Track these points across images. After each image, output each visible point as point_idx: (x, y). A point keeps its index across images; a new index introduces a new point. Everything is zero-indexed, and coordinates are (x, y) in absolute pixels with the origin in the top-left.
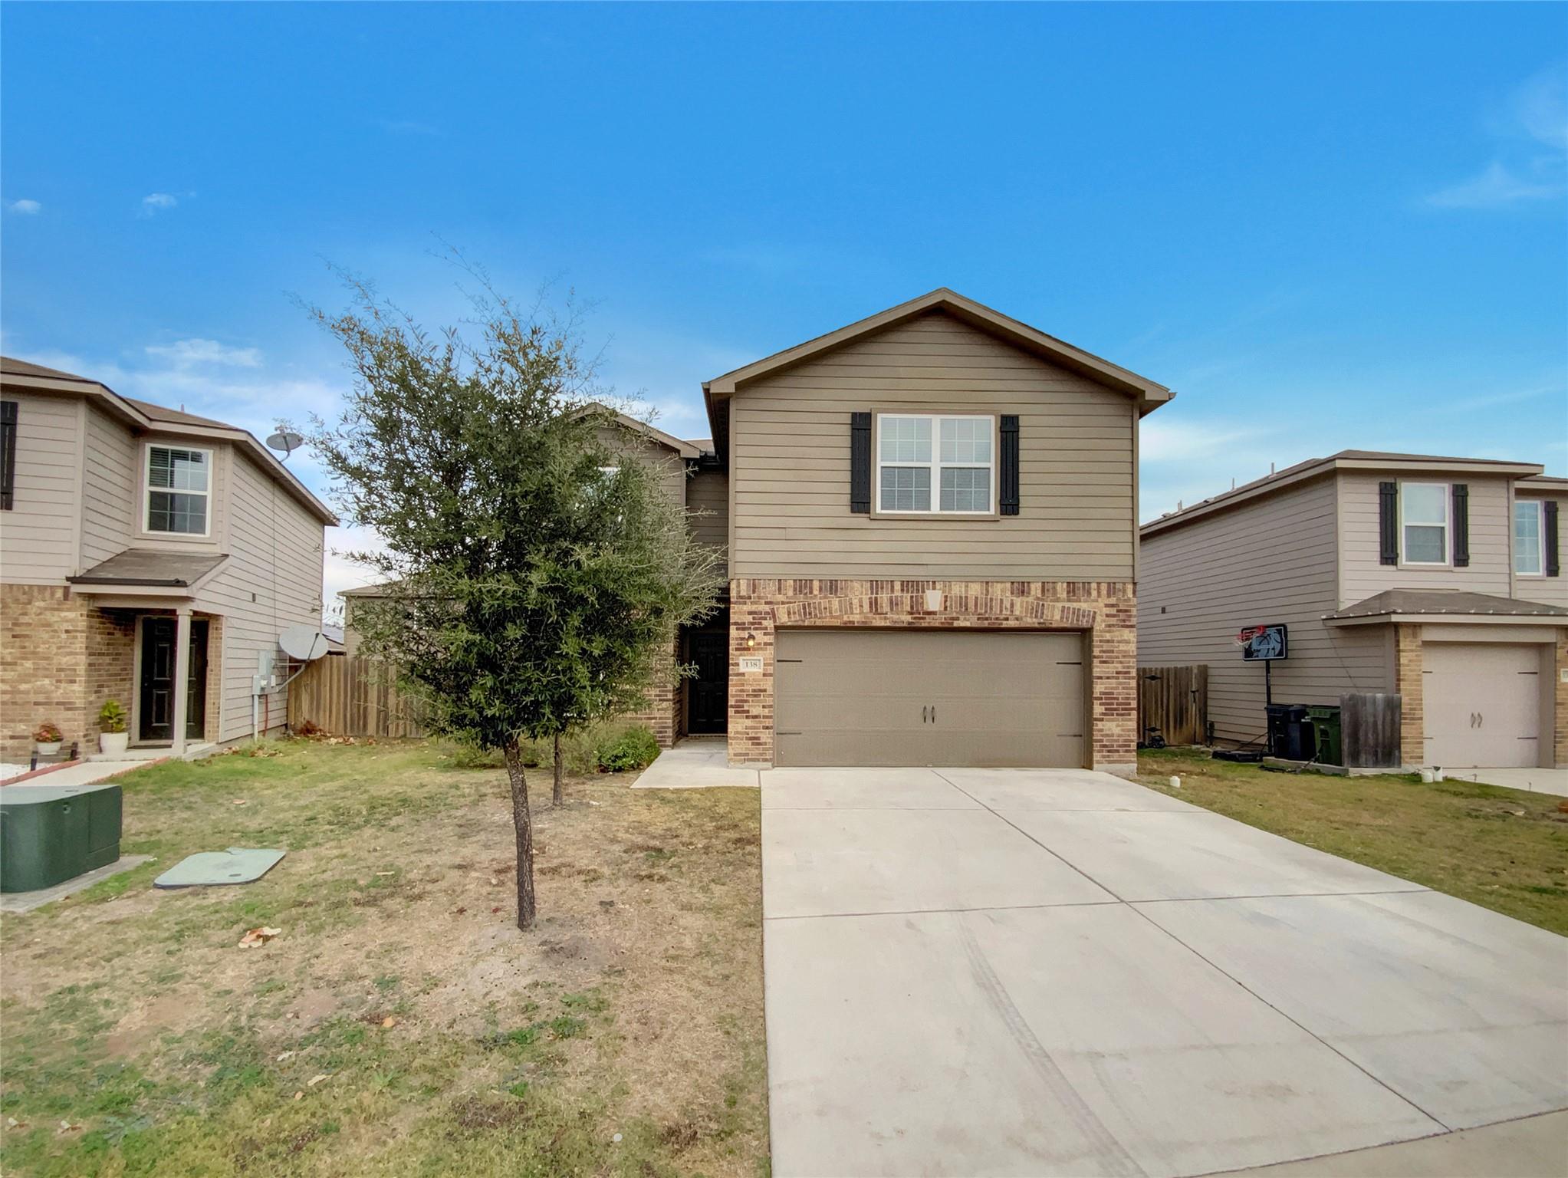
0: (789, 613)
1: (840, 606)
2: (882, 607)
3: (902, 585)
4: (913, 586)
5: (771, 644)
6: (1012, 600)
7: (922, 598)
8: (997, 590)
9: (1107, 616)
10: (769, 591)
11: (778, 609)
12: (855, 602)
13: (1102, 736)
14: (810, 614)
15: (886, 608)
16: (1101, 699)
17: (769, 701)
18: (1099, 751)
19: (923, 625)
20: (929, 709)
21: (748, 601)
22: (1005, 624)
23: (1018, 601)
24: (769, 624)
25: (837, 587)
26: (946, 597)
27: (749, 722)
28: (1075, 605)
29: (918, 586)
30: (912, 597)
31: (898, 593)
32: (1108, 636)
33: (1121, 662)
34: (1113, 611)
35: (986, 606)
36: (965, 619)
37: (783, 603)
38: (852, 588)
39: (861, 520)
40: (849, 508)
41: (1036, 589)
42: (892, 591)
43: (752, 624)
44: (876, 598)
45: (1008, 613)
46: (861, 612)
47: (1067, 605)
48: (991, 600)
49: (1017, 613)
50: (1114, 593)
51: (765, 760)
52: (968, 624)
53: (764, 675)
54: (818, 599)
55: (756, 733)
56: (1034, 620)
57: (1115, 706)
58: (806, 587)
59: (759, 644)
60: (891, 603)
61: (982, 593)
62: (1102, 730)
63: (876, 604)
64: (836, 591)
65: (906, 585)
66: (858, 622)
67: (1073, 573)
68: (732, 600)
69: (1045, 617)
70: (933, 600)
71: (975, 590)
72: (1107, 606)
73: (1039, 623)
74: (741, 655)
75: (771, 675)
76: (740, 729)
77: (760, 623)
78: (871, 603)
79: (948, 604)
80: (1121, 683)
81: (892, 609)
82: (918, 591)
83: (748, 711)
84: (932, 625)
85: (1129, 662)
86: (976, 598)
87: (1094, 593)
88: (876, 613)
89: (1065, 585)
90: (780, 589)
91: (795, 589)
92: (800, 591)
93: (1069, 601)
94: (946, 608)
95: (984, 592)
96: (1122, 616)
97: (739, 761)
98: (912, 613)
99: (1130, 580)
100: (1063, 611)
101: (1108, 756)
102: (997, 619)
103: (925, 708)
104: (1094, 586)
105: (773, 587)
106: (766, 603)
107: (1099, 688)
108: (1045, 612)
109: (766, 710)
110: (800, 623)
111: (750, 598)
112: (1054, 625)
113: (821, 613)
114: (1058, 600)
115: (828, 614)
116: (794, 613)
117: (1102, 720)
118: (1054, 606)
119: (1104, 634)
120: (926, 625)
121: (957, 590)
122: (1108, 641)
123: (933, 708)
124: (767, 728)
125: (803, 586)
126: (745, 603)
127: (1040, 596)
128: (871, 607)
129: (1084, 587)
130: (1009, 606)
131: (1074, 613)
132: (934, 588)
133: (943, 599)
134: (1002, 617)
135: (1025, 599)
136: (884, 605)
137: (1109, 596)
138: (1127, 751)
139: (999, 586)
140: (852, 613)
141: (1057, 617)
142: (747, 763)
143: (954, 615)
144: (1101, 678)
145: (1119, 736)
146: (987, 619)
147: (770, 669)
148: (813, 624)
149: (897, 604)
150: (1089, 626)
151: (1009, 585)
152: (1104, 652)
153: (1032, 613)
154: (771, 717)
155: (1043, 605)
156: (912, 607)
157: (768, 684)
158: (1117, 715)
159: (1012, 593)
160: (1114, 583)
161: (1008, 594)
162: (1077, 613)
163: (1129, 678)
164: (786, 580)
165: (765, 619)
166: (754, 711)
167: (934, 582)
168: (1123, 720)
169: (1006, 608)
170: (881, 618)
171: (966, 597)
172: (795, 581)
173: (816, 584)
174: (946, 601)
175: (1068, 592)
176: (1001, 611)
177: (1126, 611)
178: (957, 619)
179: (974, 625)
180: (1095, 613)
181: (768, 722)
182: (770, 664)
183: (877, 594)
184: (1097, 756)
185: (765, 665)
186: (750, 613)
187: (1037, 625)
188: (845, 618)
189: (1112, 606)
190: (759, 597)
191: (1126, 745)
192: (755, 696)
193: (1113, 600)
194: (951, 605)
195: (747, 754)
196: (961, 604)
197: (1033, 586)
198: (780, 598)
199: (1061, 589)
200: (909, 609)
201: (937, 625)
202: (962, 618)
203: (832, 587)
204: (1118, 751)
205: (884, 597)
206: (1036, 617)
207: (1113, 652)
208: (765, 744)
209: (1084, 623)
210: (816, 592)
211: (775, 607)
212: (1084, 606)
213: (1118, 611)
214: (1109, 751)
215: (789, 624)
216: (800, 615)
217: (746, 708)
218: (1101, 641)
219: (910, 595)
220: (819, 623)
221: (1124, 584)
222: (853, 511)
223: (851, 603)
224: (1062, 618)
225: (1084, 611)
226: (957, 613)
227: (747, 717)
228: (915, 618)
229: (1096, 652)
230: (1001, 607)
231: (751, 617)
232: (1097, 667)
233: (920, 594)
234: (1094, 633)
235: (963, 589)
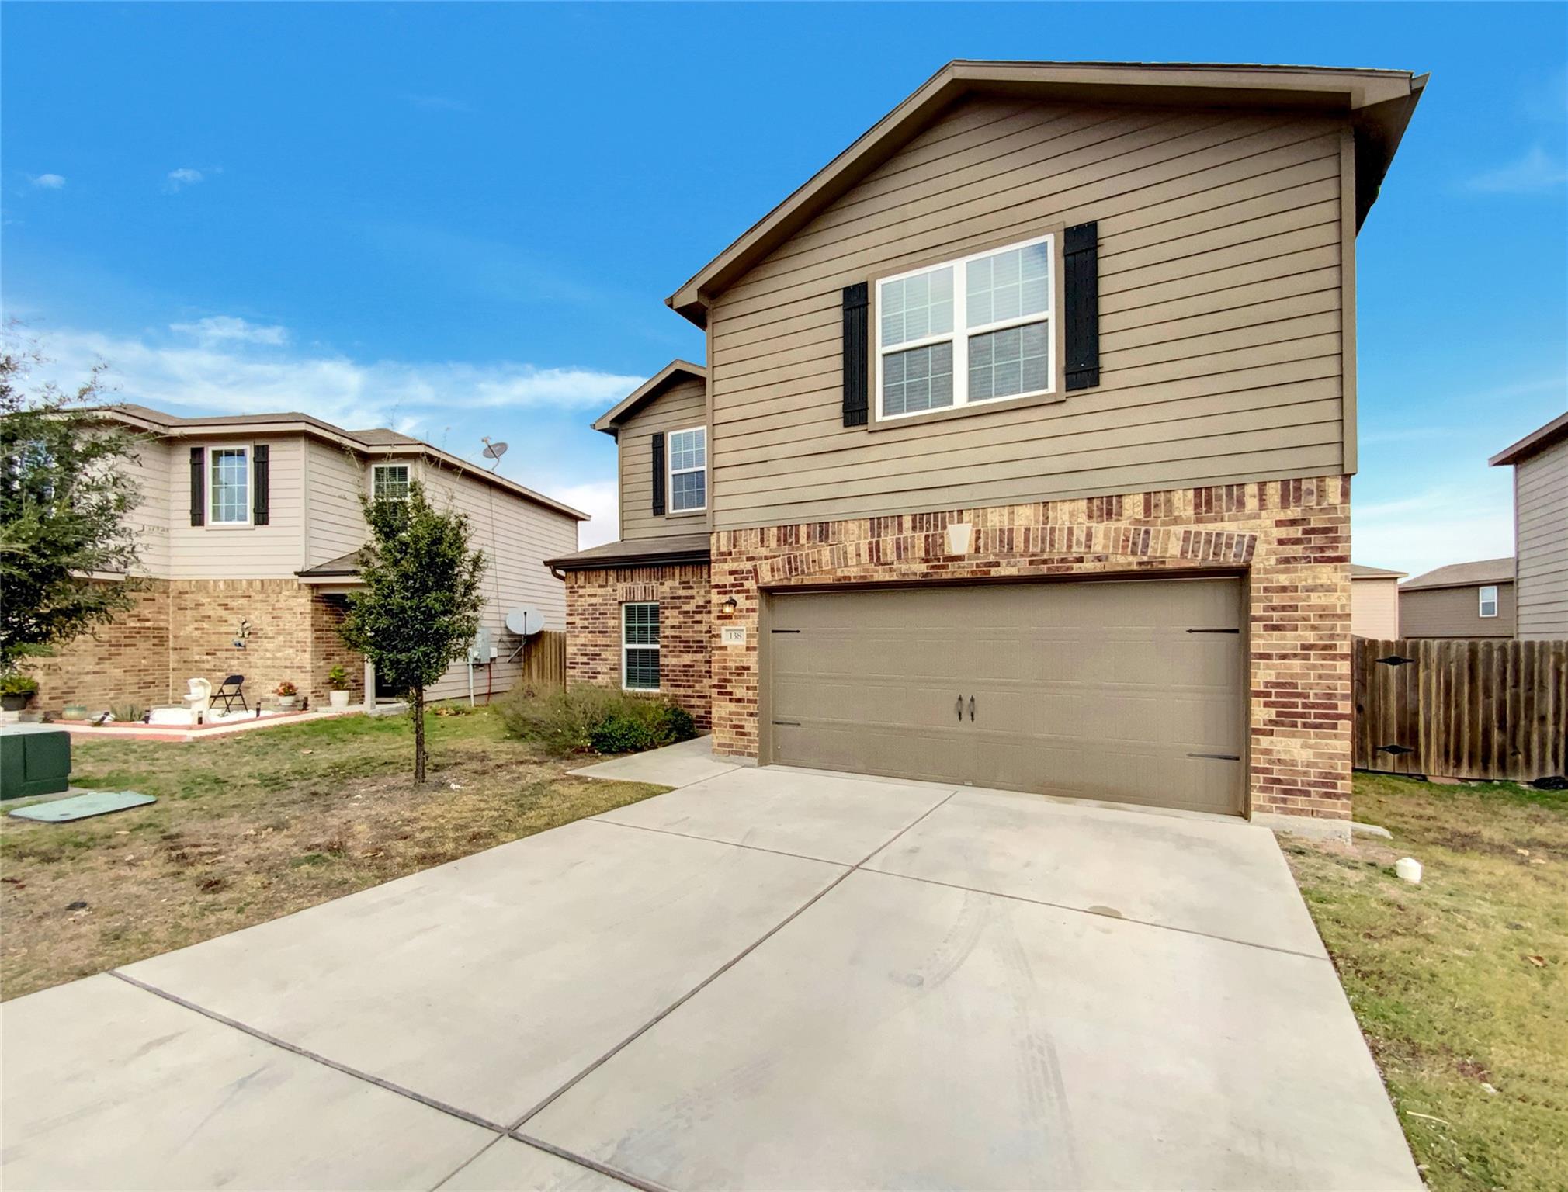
0: (772, 570)
1: (832, 557)
2: (885, 554)
3: (914, 521)
4: (931, 521)
5: (753, 610)
6: (1089, 529)
7: (942, 537)
8: (1062, 514)
9: (1281, 542)
10: (750, 544)
11: (760, 565)
12: (851, 550)
13: (1270, 762)
14: (796, 569)
15: (891, 556)
16: (1269, 694)
17: (753, 682)
18: (1263, 790)
19: (944, 576)
20: (967, 701)
21: (729, 558)
22: (1077, 569)
23: (1099, 529)
24: (750, 585)
25: (827, 531)
26: (978, 532)
27: (733, 707)
28: (1213, 527)
29: (936, 519)
30: (927, 537)
31: (907, 532)
32: (1283, 579)
33: (1314, 628)
34: (1297, 532)
35: (1043, 541)
36: (1009, 564)
37: (766, 558)
38: (846, 532)
39: (858, 436)
40: (842, 420)
41: (1133, 506)
42: (900, 531)
43: (734, 585)
44: (878, 543)
45: (1082, 550)
46: (859, 564)
47: (1194, 528)
48: (1053, 530)
49: (1098, 547)
50: (1298, 500)
51: (750, 755)
52: (1013, 571)
53: (748, 649)
54: (806, 549)
55: (740, 720)
56: (1131, 558)
57: (1300, 710)
58: (791, 535)
59: (741, 611)
60: (898, 548)
61: (1037, 522)
62: (1268, 752)
63: (878, 551)
64: (827, 537)
65: (918, 521)
66: (855, 577)
67: (1206, 471)
68: (713, 558)
69: (1150, 551)
70: (959, 539)
71: (1026, 516)
72: (1279, 523)
73: (1140, 564)
74: (723, 625)
75: (754, 649)
76: (723, 715)
77: (742, 585)
78: (871, 550)
79: (982, 542)
80: (1314, 667)
81: (899, 557)
82: (936, 526)
83: (731, 693)
84: (958, 576)
85: (1333, 627)
86: (1028, 530)
87: (1252, 504)
88: (879, 563)
89: (1191, 494)
90: (762, 541)
91: (779, 540)
92: (785, 541)
93: (1199, 521)
94: (977, 550)
95: (1041, 518)
96: (1317, 540)
97: (724, 752)
98: (926, 561)
99: (1336, 470)
100: (1186, 539)
101: (1284, 801)
102: (1063, 560)
103: (960, 699)
104: (1252, 489)
105: (755, 538)
106: (748, 559)
107: (1262, 675)
108: (1151, 543)
109: (751, 693)
110: (785, 582)
111: (730, 554)
112: (1169, 565)
113: (808, 568)
114: (1176, 521)
115: (817, 568)
116: (779, 570)
117: (1271, 733)
118: (1168, 533)
119: (1275, 576)
120: (949, 576)
121: (996, 519)
122: (1284, 589)
123: (972, 700)
124: (751, 715)
125: (787, 534)
126: (725, 561)
127: (1141, 516)
128: (871, 555)
129: (1230, 494)
130: (1083, 539)
131: (1208, 542)
132: (960, 521)
133: (974, 536)
134: (1071, 557)
135: (1113, 524)
136: (889, 551)
137: (1285, 503)
138: (1328, 795)
139: (1067, 507)
140: (847, 566)
141: (1174, 549)
142: (731, 756)
143: (992, 559)
144: (1267, 656)
145: (1309, 764)
146: (1045, 562)
147: (754, 643)
148: (799, 583)
149: (906, 549)
150: (1242, 563)
151: (1083, 504)
152: (1274, 609)
153: (1125, 547)
154: (755, 702)
155: (1147, 532)
156: (927, 552)
157: (752, 660)
158: (1305, 725)
159: (1090, 517)
160: (1299, 480)
161: (1083, 518)
162: (1216, 541)
163: (1334, 658)
164: (768, 528)
165: (747, 579)
166: (739, 693)
167: (960, 512)
168: (1317, 736)
169: (1078, 543)
170: (884, 571)
171: (1011, 530)
172: (779, 527)
173: (803, 530)
174: (978, 538)
175: (1197, 506)
176: (1069, 547)
177: (1326, 530)
178: (997, 564)
179: (1023, 573)
180: (1254, 538)
181: (753, 708)
182: (753, 636)
183: (879, 536)
184: (1257, 798)
185: (748, 636)
186: (732, 573)
187: (1135, 567)
188: (839, 573)
189: (1293, 523)
190: (740, 553)
191: (1327, 784)
192: (739, 675)
193: (1295, 512)
194: (986, 544)
195: (731, 746)
196: (1001, 541)
197: (1127, 502)
198: (763, 552)
199: (1183, 503)
200: (923, 555)
201: (966, 575)
202: (1003, 562)
203: (823, 531)
204: (1307, 794)
205: (888, 541)
206: (1134, 553)
207: (1294, 608)
208: (750, 734)
209: (1230, 559)
210: (803, 540)
211: (758, 563)
212: (1229, 527)
213: (1305, 532)
214: (1286, 792)
215: (773, 584)
216: (785, 572)
217: (729, 689)
218: (1266, 589)
219: (925, 533)
220: (808, 581)
221: (1321, 479)
222: (846, 425)
223: (845, 553)
224: (1184, 552)
225: (1230, 537)
226: (996, 555)
227: (731, 700)
228: (933, 567)
229: (1257, 609)
230: (1070, 540)
231: (732, 577)
232: (1260, 636)
233: (940, 531)
234: (1253, 576)
235: (1006, 518)
